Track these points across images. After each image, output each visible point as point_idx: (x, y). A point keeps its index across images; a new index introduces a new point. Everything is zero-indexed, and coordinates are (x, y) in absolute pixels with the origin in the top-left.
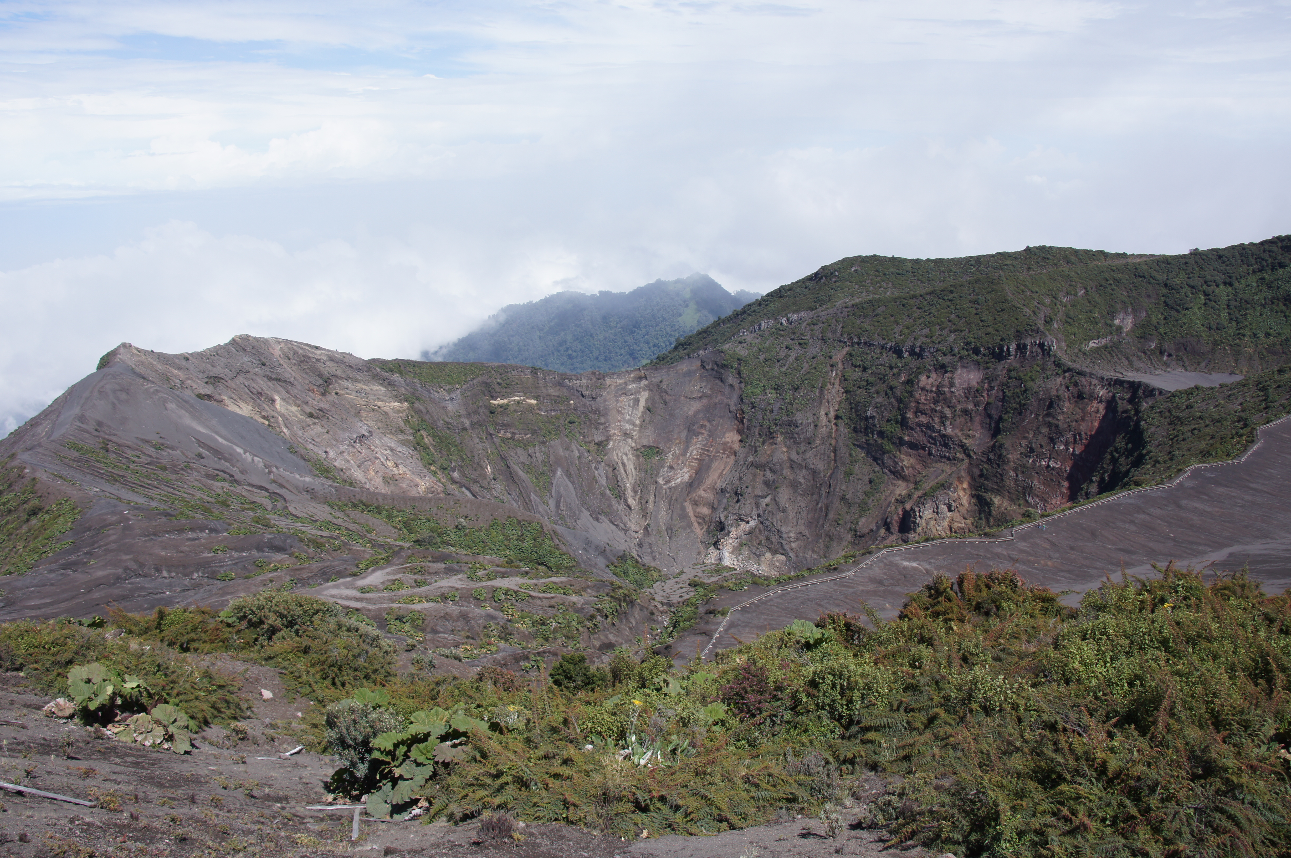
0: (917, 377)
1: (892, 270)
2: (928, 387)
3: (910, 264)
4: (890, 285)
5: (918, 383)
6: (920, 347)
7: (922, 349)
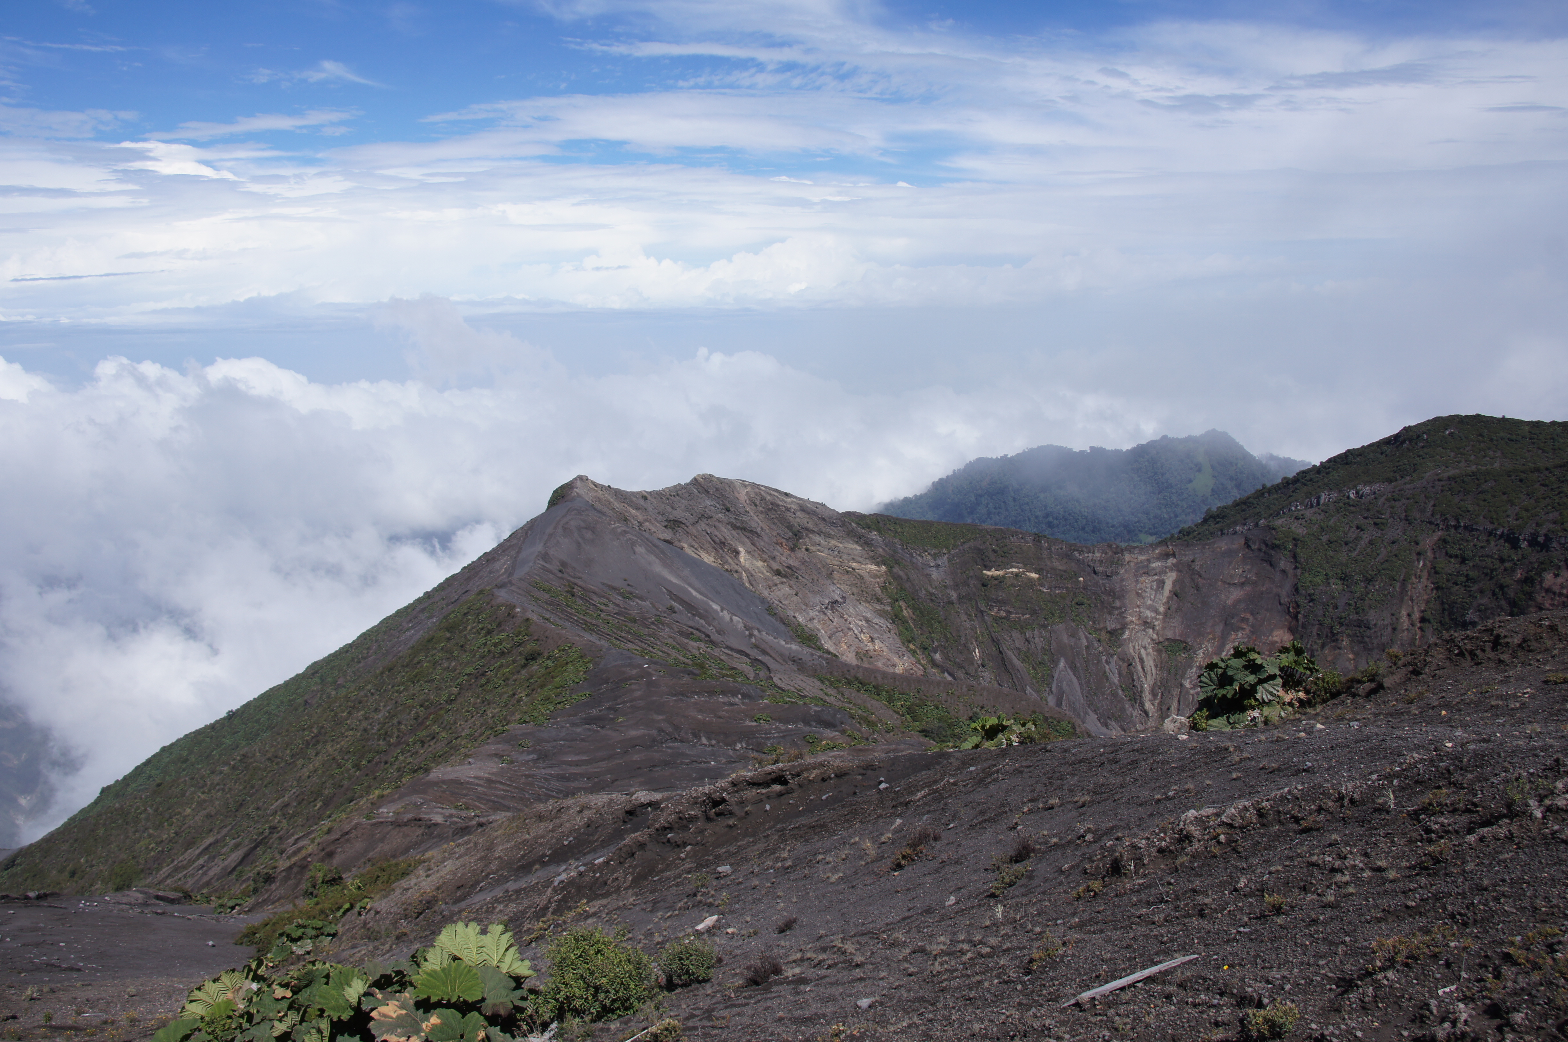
0: (1539, 574)
1: (1502, 434)
2: (1556, 589)
3: (1527, 428)
4: (1498, 454)
5: (1541, 583)
6: (1546, 535)
7: (1548, 538)
